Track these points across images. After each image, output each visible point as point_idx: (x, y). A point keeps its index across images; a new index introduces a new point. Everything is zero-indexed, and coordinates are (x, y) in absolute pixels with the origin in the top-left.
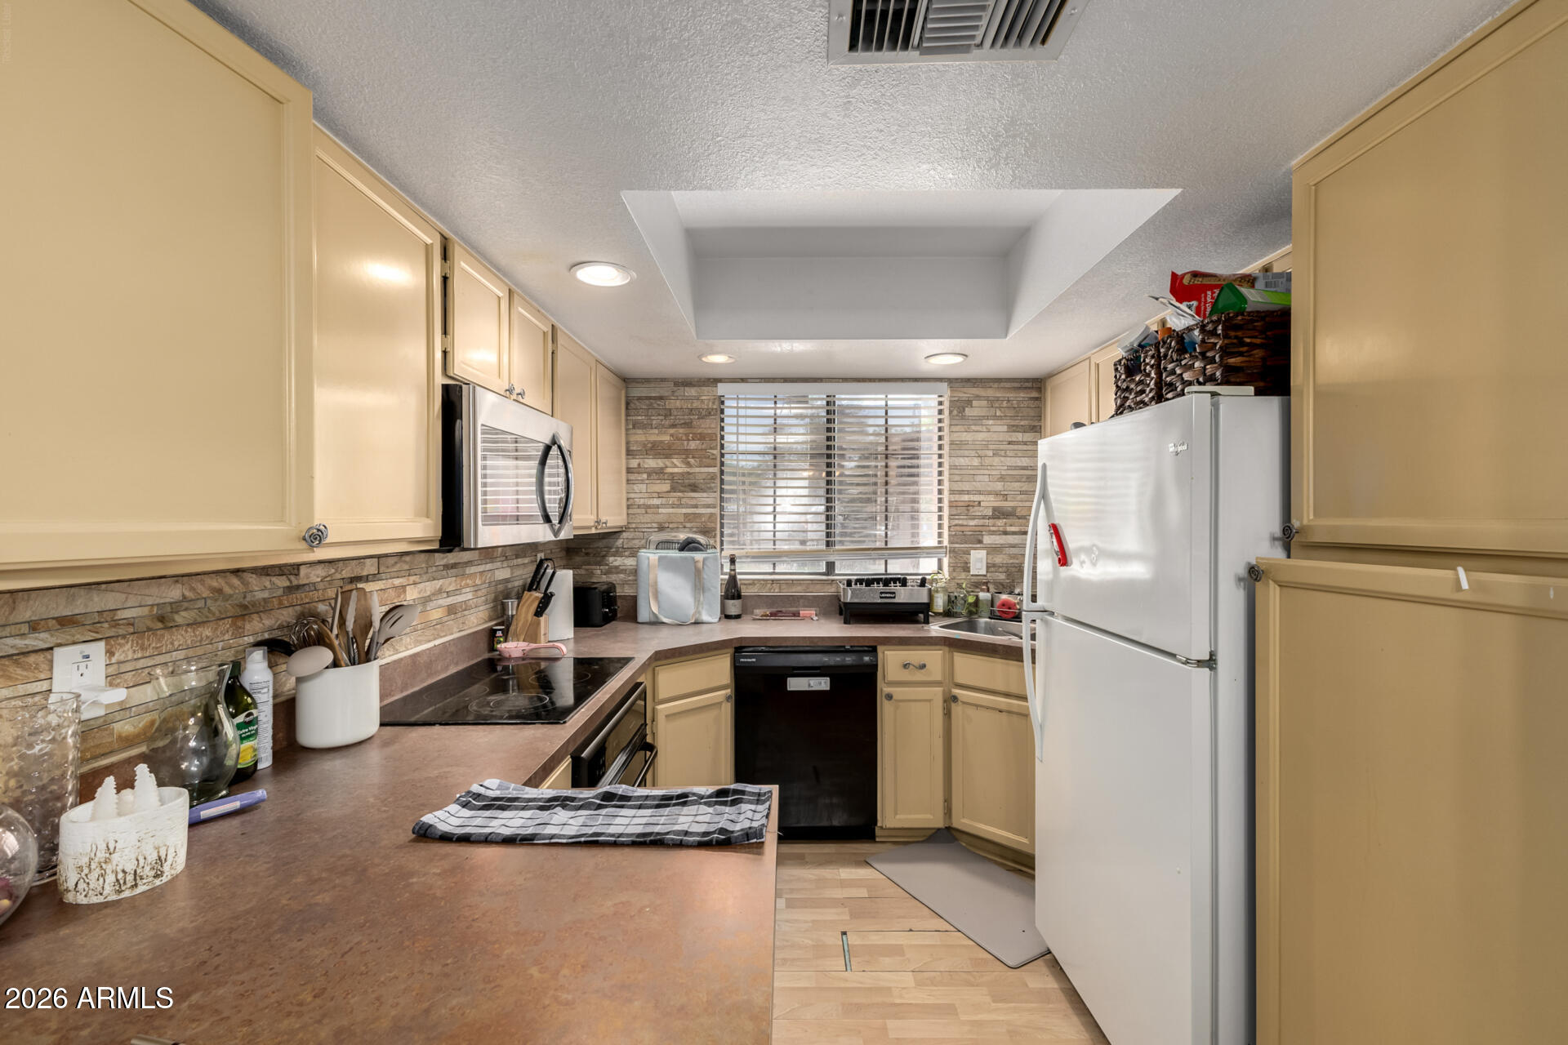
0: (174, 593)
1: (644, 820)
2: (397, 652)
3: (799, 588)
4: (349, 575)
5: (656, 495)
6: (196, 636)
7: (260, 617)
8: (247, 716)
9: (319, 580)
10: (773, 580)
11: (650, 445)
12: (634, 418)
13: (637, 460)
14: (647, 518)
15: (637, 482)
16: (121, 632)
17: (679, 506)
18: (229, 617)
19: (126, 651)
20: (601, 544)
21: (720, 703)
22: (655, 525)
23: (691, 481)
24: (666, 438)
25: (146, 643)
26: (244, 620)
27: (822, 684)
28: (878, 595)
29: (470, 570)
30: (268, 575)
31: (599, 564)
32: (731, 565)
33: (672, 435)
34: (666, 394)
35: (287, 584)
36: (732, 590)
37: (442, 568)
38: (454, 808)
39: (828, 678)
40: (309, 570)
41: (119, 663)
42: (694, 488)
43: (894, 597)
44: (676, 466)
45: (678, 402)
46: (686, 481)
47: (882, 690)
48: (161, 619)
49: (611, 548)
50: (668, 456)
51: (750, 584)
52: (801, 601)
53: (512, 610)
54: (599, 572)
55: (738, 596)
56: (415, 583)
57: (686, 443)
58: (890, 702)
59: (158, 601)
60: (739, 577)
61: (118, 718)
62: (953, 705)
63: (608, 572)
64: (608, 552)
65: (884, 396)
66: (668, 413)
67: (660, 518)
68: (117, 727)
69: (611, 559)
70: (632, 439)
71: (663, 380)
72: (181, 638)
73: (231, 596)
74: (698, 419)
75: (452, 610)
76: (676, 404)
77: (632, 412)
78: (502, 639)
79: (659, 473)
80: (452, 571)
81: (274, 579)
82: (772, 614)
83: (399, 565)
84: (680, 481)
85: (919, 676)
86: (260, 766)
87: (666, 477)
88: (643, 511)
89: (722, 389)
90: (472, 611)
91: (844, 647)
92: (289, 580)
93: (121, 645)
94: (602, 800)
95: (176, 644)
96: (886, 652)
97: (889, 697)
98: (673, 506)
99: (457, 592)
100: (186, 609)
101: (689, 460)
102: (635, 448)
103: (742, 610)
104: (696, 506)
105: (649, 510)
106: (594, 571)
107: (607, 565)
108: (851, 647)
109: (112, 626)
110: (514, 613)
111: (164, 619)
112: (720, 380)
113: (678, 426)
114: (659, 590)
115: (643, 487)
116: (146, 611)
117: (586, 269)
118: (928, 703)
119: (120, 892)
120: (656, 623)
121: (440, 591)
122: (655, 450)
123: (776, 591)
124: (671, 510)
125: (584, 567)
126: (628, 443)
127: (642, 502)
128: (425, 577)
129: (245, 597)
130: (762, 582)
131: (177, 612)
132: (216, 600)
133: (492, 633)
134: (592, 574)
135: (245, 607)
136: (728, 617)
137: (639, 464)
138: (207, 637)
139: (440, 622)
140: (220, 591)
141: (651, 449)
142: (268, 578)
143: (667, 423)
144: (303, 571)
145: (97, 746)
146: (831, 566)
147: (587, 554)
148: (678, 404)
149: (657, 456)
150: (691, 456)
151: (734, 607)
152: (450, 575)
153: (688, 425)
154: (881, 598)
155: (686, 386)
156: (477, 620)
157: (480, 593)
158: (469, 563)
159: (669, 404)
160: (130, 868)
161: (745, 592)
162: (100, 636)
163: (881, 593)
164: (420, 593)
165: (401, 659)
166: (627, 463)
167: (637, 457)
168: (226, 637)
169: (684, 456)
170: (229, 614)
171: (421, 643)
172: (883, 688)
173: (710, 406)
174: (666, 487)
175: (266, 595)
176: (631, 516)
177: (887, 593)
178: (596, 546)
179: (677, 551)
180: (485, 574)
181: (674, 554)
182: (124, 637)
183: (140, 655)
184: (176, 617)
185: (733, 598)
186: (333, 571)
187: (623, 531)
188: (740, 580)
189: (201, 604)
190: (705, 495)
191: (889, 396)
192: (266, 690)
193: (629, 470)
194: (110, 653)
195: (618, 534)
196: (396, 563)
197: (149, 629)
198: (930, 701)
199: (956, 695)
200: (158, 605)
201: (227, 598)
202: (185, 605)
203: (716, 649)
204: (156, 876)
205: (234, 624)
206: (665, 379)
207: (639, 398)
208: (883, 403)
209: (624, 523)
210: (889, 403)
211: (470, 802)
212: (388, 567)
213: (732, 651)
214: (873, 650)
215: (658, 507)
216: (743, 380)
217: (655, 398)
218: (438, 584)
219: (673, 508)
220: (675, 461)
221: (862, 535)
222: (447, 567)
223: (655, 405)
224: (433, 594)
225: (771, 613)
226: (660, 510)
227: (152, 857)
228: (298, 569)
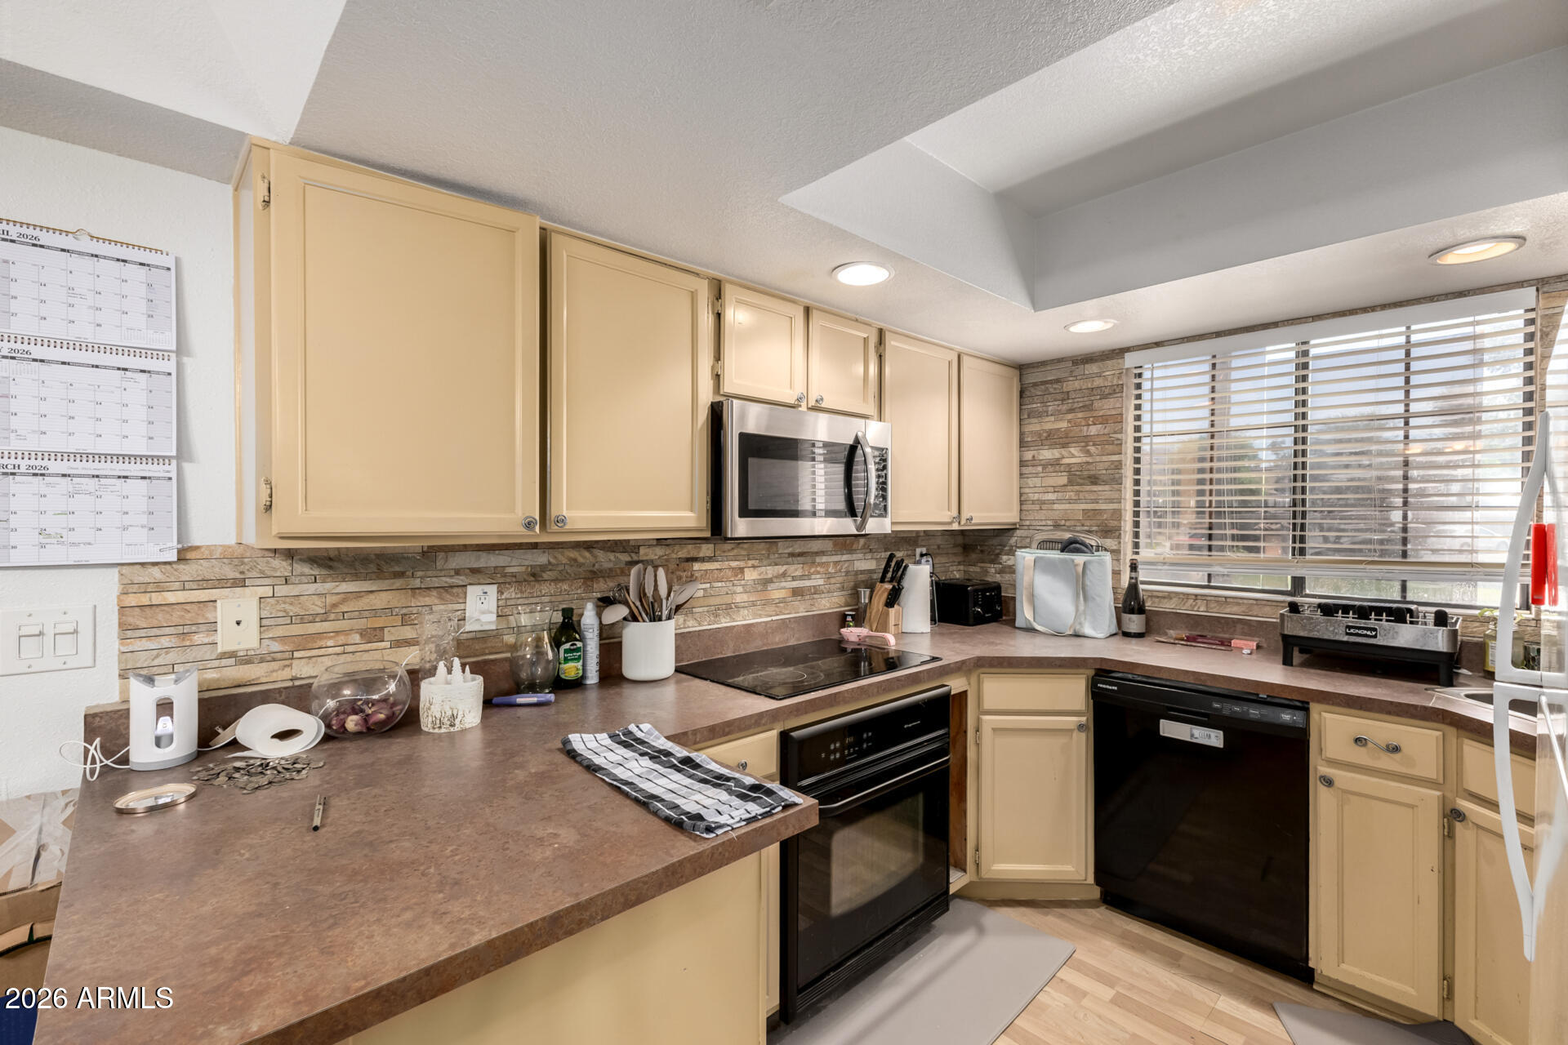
0: (542, 558)
1: (672, 786)
2: (734, 620)
3: (1235, 609)
4: (684, 556)
5: (1052, 489)
6: (557, 588)
7: (605, 581)
8: (572, 645)
9: (657, 557)
10: (1196, 595)
11: (1045, 435)
12: (1029, 407)
13: (1032, 452)
14: (1042, 515)
15: (1030, 476)
16: (508, 580)
17: (1076, 501)
18: (580, 578)
19: (511, 593)
20: (995, 541)
21: (1071, 731)
22: (1050, 523)
23: (1092, 473)
24: (1063, 425)
25: (524, 589)
26: (592, 581)
27: (1213, 738)
28: (1342, 630)
29: (821, 559)
30: (614, 552)
31: (993, 562)
32: (1131, 571)
33: (1069, 421)
34: (1064, 375)
35: (629, 559)
36: (1131, 602)
37: (787, 555)
38: (605, 735)
39: (1221, 732)
40: (647, 550)
41: (506, 599)
42: (1094, 480)
43: (1375, 636)
44: (1073, 456)
45: (1077, 383)
46: (1086, 473)
47: (1316, 769)
48: (534, 575)
49: (1005, 546)
50: (1064, 446)
51: (1164, 598)
52: (1239, 627)
53: (864, 598)
54: (993, 570)
55: (1140, 610)
56: (754, 567)
57: (1085, 428)
58: (1331, 789)
59: (531, 563)
60: (1141, 587)
61: (506, 633)
62: (1458, 826)
63: (1001, 572)
64: (1002, 550)
65: (1403, 329)
66: (1065, 397)
67: (1056, 515)
68: (505, 637)
69: (1005, 558)
70: (1028, 429)
71: (1060, 360)
72: (546, 588)
73: (583, 564)
74: (1100, 399)
75: (796, 592)
76: (1071, 385)
77: (1026, 400)
78: (851, 624)
79: (1055, 463)
80: (799, 558)
81: (618, 555)
82: (1189, 639)
83: (735, 551)
84: (1078, 473)
85: (1387, 762)
86: (589, 682)
87: (1062, 468)
88: (1037, 507)
89: (1130, 360)
90: (823, 596)
91: (1258, 695)
92: (630, 556)
93: (508, 589)
94: (679, 762)
95: (543, 592)
96: (1324, 714)
97: (1328, 782)
98: (1070, 501)
99: (808, 577)
100: (550, 570)
101: (1089, 447)
102: (1029, 439)
103: (1146, 629)
104: (1096, 501)
105: (1044, 507)
106: (989, 570)
107: (1001, 563)
108: (1268, 696)
109: (502, 577)
110: (867, 601)
111: (535, 575)
112: (1128, 350)
113: (1076, 410)
114: (1035, 593)
115: (1037, 481)
116: (523, 569)
117: (846, 270)
118: (1411, 810)
119: (434, 728)
120: (1030, 630)
121: (784, 575)
122: (1052, 439)
123: (1202, 609)
124: (1067, 506)
125: (980, 565)
126: (1022, 434)
127: (1036, 497)
128: (765, 563)
129: (594, 565)
130: (1181, 596)
131: (544, 572)
132: (572, 566)
133: (844, 616)
134: (986, 572)
135: (594, 572)
136: (1126, 635)
137: (1034, 457)
138: (565, 590)
139: (783, 601)
140: (575, 560)
141: (1046, 439)
142: (613, 554)
143: (1065, 407)
144: (642, 551)
145: (492, 647)
146: (1299, 583)
147: (982, 551)
148: (1077, 385)
149: (1053, 447)
150: (1091, 443)
151: (1134, 623)
152: (796, 562)
153: (1088, 408)
154: (1347, 634)
155: (1087, 362)
156: (831, 603)
157: (833, 581)
158: (822, 553)
159: (1067, 385)
160: (438, 716)
161: (1149, 605)
162: (494, 582)
163: (1349, 627)
164: (760, 575)
165: (734, 626)
166: (1021, 456)
167: (1032, 448)
168: (579, 591)
169: (1083, 444)
170: (581, 576)
171: (761, 616)
172: (1318, 766)
173: (1115, 382)
174: (1064, 480)
175: (611, 565)
176: (1024, 513)
177: (1359, 628)
178: (991, 543)
179: (1059, 552)
180: (841, 564)
181: (1055, 555)
182: (509, 583)
183: (519, 596)
184: (544, 575)
185: (1132, 612)
186: (670, 552)
187: (1016, 529)
188: (1143, 590)
189: (561, 568)
190: (1107, 488)
191: (1413, 327)
192: (591, 630)
193: (1022, 463)
194: (500, 592)
195: (1011, 532)
196: (733, 549)
197: (525, 581)
198: (1412, 807)
199: (1462, 809)
200: (531, 566)
201: (580, 565)
202: (550, 567)
203: (1060, 666)
204: (451, 725)
205: (584, 583)
206: (1063, 358)
207: (1035, 385)
208: (1402, 340)
209: (1017, 520)
210: (1414, 338)
211: (619, 735)
212: (724, 552)
213: (1091, 672)
214: (1304, 708)
215: (1053, 502)
216: (1158, 344)
217: (1050, 382)
218: (781, 569)
219: (1070, 503)
220: (1072, 450)
221: (1356, 539)
222: (792, 555)
223: (1052, 390)
224: (776, 577)
225: (1188, 637)
226: (1056, 506)
227: (449, 713)
228: (639, 549)
